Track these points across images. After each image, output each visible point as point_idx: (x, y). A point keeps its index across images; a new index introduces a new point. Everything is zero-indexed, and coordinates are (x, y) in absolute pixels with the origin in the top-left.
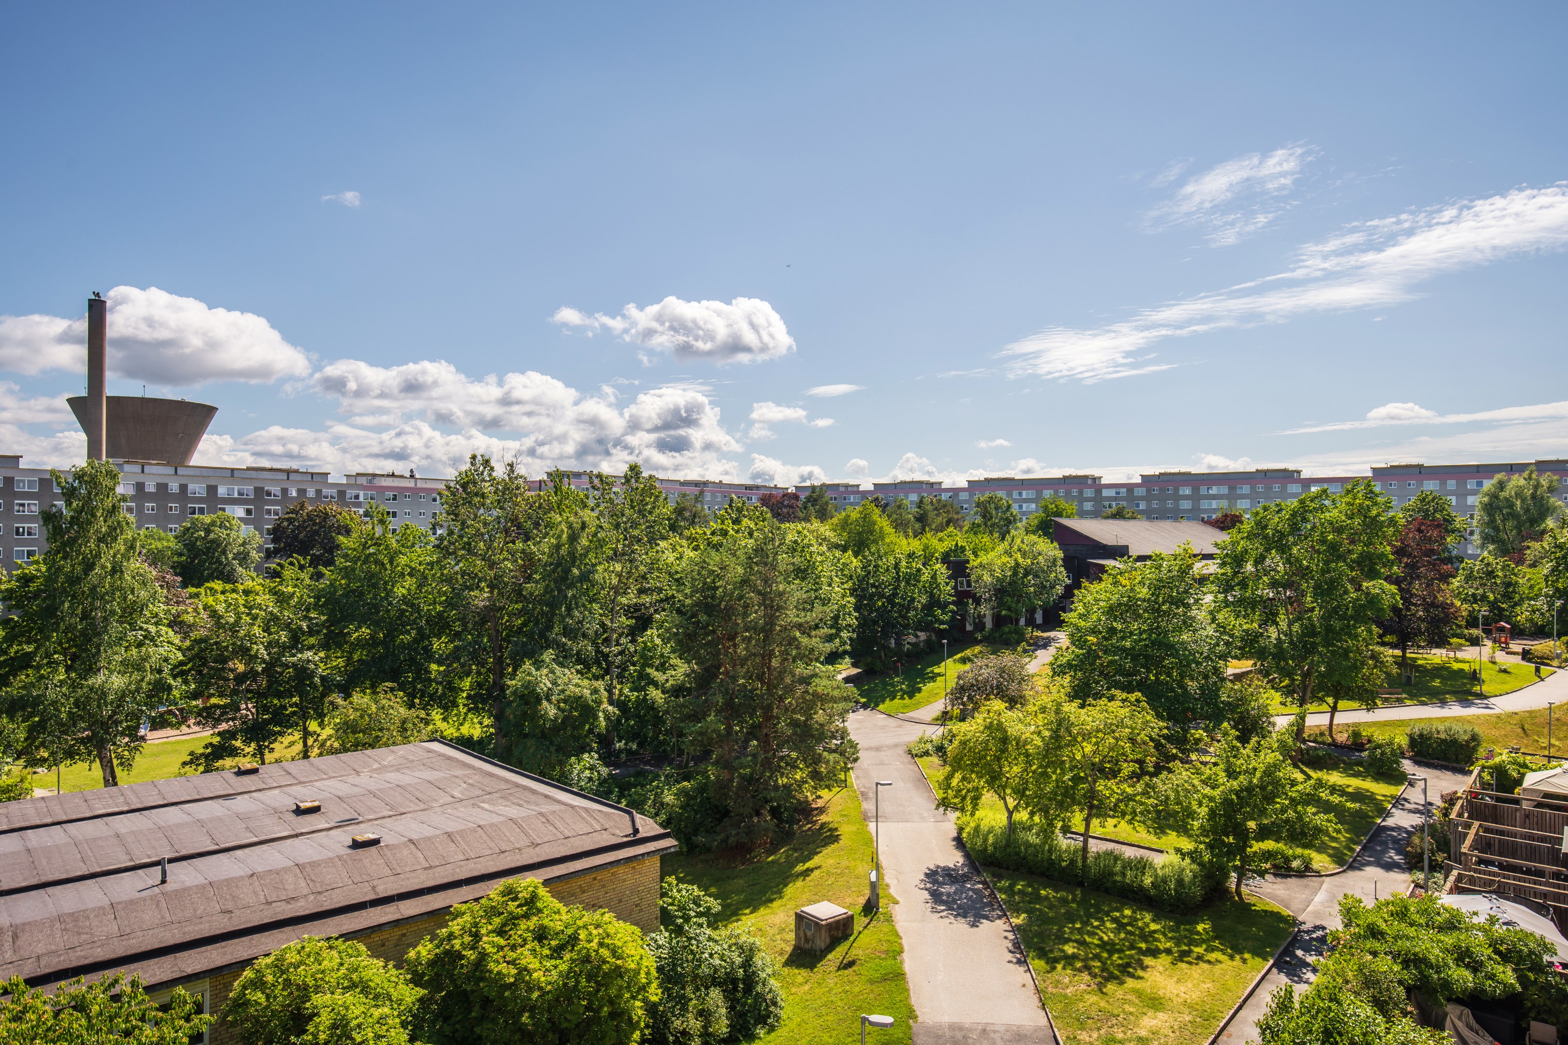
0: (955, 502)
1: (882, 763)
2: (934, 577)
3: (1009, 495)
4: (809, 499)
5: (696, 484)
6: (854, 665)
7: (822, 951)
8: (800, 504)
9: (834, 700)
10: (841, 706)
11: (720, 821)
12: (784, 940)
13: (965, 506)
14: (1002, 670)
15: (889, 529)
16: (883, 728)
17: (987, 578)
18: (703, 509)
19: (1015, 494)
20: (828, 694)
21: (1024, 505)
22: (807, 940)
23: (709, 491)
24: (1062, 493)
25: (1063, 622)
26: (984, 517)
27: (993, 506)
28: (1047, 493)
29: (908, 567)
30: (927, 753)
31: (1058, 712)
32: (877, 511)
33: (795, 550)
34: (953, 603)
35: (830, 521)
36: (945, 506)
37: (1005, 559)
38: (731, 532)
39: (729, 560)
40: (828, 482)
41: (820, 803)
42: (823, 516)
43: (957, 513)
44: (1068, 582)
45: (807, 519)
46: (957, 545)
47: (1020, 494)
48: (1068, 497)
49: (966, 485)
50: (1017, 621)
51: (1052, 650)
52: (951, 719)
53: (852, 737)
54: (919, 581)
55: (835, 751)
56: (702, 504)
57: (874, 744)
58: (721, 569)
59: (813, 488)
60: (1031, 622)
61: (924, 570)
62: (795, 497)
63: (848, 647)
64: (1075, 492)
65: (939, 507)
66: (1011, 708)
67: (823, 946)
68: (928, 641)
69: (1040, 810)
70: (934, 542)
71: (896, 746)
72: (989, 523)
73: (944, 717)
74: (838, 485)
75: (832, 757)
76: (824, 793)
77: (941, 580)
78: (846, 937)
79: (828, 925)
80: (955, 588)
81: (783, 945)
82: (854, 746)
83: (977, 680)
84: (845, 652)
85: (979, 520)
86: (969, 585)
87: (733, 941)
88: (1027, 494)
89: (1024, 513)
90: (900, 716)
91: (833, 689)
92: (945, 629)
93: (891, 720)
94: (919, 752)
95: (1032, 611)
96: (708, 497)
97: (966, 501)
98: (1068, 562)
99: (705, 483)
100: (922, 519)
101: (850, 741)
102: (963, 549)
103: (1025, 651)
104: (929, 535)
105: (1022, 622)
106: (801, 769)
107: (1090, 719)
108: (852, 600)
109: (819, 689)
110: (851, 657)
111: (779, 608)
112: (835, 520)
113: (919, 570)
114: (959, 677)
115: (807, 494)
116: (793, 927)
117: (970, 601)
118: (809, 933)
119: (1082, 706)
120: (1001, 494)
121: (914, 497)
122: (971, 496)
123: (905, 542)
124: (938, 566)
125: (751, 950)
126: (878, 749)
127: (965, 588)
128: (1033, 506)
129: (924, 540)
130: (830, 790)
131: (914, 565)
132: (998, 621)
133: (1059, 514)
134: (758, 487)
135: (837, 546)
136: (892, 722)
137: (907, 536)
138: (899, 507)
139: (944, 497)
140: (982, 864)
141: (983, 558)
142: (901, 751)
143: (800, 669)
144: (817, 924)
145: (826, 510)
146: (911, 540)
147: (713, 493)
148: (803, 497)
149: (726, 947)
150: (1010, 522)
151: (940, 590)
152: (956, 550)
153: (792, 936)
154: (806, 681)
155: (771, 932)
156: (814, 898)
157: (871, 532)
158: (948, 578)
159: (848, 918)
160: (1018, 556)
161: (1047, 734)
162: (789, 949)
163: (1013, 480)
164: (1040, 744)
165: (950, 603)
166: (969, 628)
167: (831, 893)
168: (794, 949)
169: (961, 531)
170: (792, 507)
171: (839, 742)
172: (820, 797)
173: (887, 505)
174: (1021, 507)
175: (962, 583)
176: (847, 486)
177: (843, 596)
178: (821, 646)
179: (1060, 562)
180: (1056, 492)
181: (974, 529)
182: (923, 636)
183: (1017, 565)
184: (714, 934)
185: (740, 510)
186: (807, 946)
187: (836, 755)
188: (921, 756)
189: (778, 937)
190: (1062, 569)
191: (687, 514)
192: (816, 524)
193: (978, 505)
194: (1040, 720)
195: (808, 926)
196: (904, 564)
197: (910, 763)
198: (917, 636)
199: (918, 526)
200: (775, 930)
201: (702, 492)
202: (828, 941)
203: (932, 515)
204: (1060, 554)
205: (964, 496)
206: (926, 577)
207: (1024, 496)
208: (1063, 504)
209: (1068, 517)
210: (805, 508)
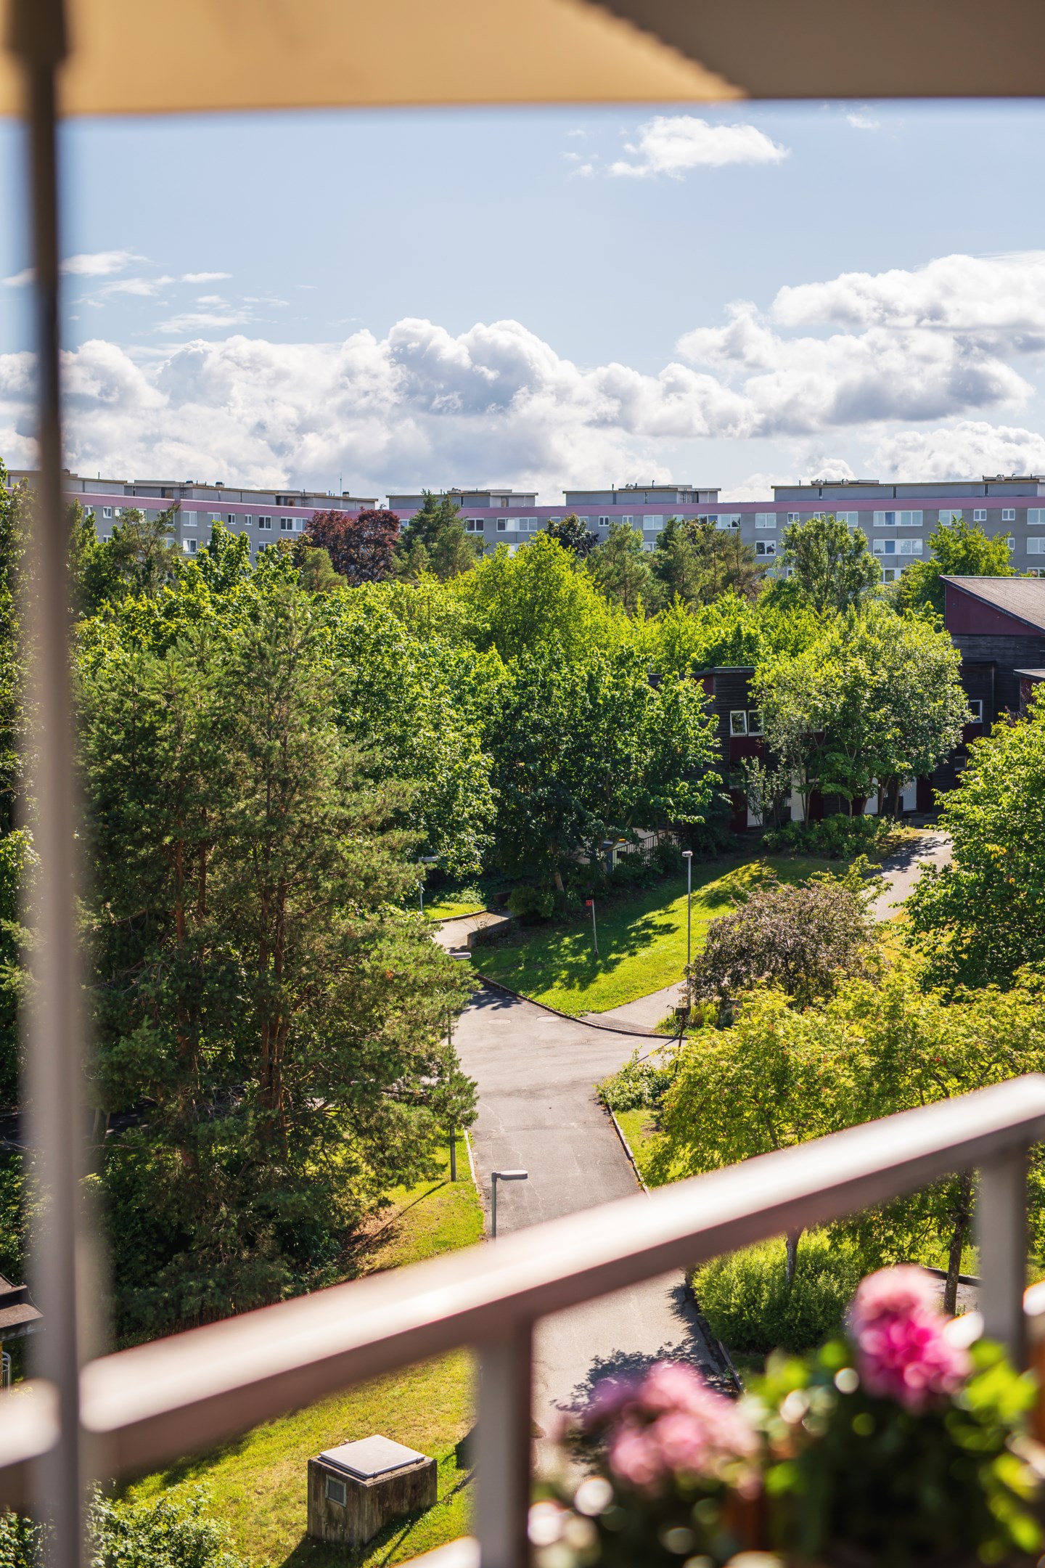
0: (745, 534)
1: (539, 1126)
2: (673, 708)
3: (866, 520)
4: (418, 526)
5: (164, 490)
6: (494, 905)
7: (363, 1545)
8: (398, 535)
9: (427, 989)
10: (441, 999)
11: (165, 1259)
12: (283, 1523)
13: (767, 544)
14: (804, 917)
15: (590, 597)
16: (550, 1045)
17: (792, 711)
18: (176, 549)
19: (879, 519)
20: (405, 976)
21: (899, 544)
22: (331, 1519)
23: (192, 507)
24: (980, 516)
25: (941, 809)
26: (804, 568)
27: (824, 544)
28: (948, 517)
29: (616, 686)
30: (637, 1102)
31: (894, 1013)
32: (566, 556)
33: (360, 650)
34: (718, 767)
35: (462, 578)
36: (721, 544)
37: (832, 668)
38: (209, 610)
39: (190, 680)
40: (464, 488)
41: (388, 1217)
42: (445, 565)
43: (748, 560)
44: (971, 718)
45: (406, 573)
46: (738, 633)
47: (889, 518)
48: (994, 526)
49: (770, 497)
50: (859, 805)
51: (914, 874)
52: (698, 1024)
53: (465, 1069)
54: (639, 718)
55: (422, 1101)
56: (177, 536)
57: (525, 1082)
58: (169, 697)
59: (429, 500)
60: (891, 808)
61: (652, 693)
62: (389, 520)
63: (476, 867)
64: (1008, 515)
65: (711, 545)
66: (800, 1004)
67: (366, 1534)
68: (662, 852)
69: (852, 1230)
70: (691, 625)
71: (575, 1084)
72: (815, 585)
73: (683, 1022)
74: (486, 494)
75: (416, 1115)
76: (397, 1195)
77: (688, 716)
78: (416, 1513)
79: (377, 1487)
80: (722, 732)
81: (282, 1534)
82: (466, 1089)
83: (749, 939)
84: (469, 879)
85: (792, 578)
86: (754, 727)
87: (161, 1528)
88: (905, 518)
89: (897, 561)
90: (591, 1018)
91: (420, 963)
92: (697, 824)
93: (572, 1026)
94: (621, 1100)
95: (892, 782)
96: (190, 520)
97: (771, 533)
98: (972, 674)
99: (184, 489)
100: (667, 572)
101: (459, 1078)
102: (751, 642)
103: (866, 874)
104: (680, 611)
105: (872, 805)
106: (348, 1143)
107: (962, 1030)
108: (487, 759)
109: (386, 966)
110: (481, 888)
111: (303, 785)
112: (472, 575)
113: (640, 694)
114: (713, 935)
115: (415, 514)
116: (304, 1493)
117: (756, 761)
118: (337, 1507)
119: (947, 1000)
120: (848, 519)
121: (655, 524)
122: (780, 522)
123: (626, 624)
124: (687, 683)
125: (199, 1546)
126: (533, 1093)
127: (746, 732)
128: (919, 544)
129: (671, 623)
130: (409, 1187)
131: (630, 681)
132: (819, 806)
133: (968, 566)
134: (305, 498)
135: (470, 632)
136: (571, 1032)
137: (632, 612)
138: (620, 545)
139: (722, 523)
140: (730, 1347)
141: (783, 666)
142: (583, 1097)
143: (349, 922)
144: (354, 1486)
145: (451, 551)
146: (640, 623)
147: (202, 511)
148: (405, 522)
149: (144, 1541)
150: (861, 582)
151: (685, 738)
152: (734, 646)
153: (302, 1513)
154: (351, 947)
155: (260, 1504)
156: (359, 1427)
157: (549, 600)
158: (705, 710)
159: (424, 1470)
160: (860, 663)
161: (866, 1062)
162: (293, 1542)
163: (874, 485)
164: (850, 1083)
165: (708, 766)
166: (753, 820)
167: (396, 1416)
168: (304, 1542)
169: (751, 599)
170: (379, 543)
171: (434, 1081)
172: (385, 1203)
173: (593, 540)
174: (890, 546)
175: (738, 724)
176: (506, 496)
177: (466, 753)
178: (395, 867)
179: (954, 675)
180: (968, 513)
181: (783, 597)
182: (649, 839)
183: (859, 682)
184: (118, 1512)
185: (233, 560)
186: (333, 1535)
187: (425, 1112)
188: (626, 1109)
189: (272, 1516)
190: (958, 689)
191: (137, 559)
192: (428, 584)
193: (791, 542)
194: (858, 1032)
195: (335, 1492)
196: (608, 679)
197: (601, 1125)
198: (636, 840)
199: (659, 588)
200: (269, 1500)
201: (176, 507)
202: (378, 1522)
203: (692, 563)
204: (953, 657)
205: (765, 521)
206: (654, 709)
207: (898, 521)
208: (983, 543)
209: (991, 572)
210: (409, 547)
